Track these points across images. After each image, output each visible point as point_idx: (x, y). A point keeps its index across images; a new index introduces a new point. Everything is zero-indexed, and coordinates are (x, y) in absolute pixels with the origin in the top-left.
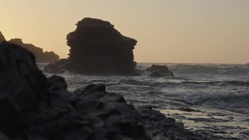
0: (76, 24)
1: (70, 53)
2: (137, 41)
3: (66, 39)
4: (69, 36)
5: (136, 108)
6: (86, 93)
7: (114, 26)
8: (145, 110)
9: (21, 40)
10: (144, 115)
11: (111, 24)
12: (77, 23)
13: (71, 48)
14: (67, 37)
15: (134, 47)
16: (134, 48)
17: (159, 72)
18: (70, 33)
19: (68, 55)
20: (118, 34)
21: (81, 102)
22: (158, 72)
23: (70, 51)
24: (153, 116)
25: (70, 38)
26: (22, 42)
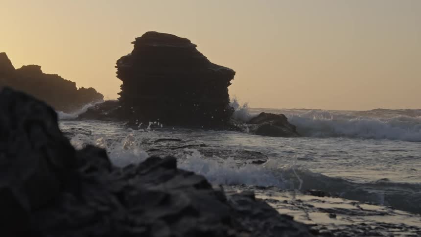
0: (132, 43)
1: (121, 90)
2: (235, 72)
3: (116, 67)
4: (121, 62)
5: (228, 196)
6: (144, 171)
7: (196, 46)
8: (243, 201)
9: (40, 67)
10: (241, 208)
11: (191, 42)
12: (135, 40)
13: (123, 83)
14: (117, 64)
15: (231, 82)
16: (230, 84)
17: (271, 125)
18: (122, 58)
19: (118, 94)
20: (203, 60)
21: (134, 193)
22: (269, 125)
23: (122, 87)
24: (257, 211)
25: (123, 65)
26: (41, 71)
